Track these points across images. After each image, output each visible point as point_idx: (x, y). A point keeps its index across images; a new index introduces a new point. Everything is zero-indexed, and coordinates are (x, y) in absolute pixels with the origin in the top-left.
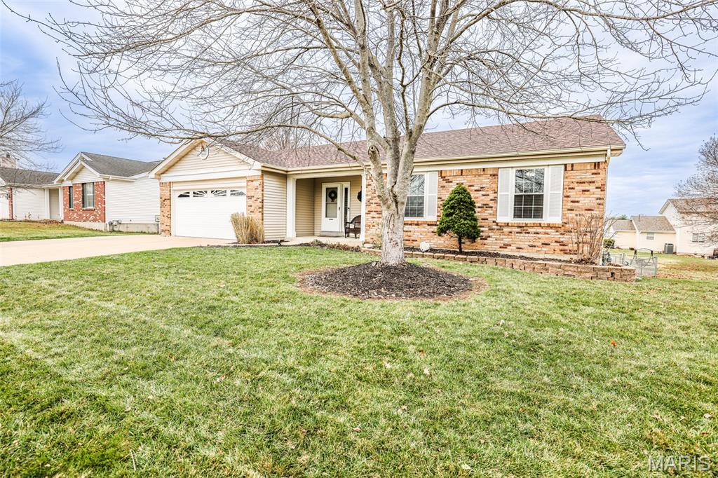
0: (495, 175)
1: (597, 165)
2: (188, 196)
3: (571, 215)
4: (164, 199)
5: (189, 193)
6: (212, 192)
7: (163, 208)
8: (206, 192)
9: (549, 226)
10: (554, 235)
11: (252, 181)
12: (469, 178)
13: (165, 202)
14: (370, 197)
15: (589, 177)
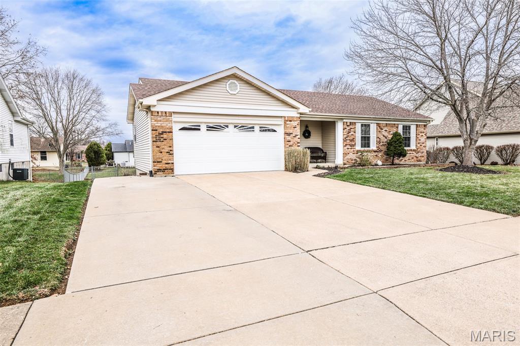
0: (397, 127)
1: (425, 126)
2: (199, 130)
3: (419, 145)
4: (161, 131)
5: (199, 126)
6: (235, 127)
7: (158, 143)
8: (227, 126)
9: (414, 150)
10: (415, 154)
11: (291, 121)
12: (389, 128)
13: (165, 136)
14: (346, 136)
15: (422, 130)
